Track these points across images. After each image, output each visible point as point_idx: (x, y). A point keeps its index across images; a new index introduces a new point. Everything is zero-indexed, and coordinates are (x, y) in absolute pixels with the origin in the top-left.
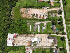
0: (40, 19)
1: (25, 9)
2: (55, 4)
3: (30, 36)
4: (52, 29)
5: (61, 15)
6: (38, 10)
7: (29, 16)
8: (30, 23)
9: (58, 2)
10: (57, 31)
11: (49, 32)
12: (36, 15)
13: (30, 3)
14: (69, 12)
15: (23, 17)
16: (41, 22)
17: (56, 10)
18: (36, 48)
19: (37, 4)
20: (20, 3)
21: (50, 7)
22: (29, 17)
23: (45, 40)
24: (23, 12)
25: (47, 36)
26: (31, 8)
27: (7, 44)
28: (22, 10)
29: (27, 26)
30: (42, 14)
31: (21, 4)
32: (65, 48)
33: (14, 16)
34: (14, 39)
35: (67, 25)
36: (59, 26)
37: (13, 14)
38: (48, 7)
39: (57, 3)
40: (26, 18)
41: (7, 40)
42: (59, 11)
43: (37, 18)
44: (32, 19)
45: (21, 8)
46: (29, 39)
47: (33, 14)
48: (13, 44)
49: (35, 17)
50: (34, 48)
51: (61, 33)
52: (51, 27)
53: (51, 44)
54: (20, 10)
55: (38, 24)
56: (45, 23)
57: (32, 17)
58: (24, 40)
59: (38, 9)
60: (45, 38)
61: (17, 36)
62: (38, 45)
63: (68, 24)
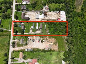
0: (36, 37)
1: (52, 49)
2: (17, 56)
3: (45, 20)
4: (25, 27)
5: (14, 41)
6: (38, 47)
7: (47, 40)
8: (46, 33)
9: (14, 58)
10: (20, 25)
11: (28, 24)
12: (40, 41)
13: (47, 58)
14: (5, 45)
15: (53, 39)
16: (35, 33)
17: (18, 47)
18: (40, 11)
19: (39, 55)
20: (59, 57)
21: (24, 51)
22: (47, 38)
23: (32, 16)
24: (55, 45)
25: (30, 20)
26: (46, 49)
27: (65, 12)
28: (56, 48)
29: (48, 29)
30: (34, 42)
31: (58, 55)
32: (16, 11)
33: (64, 40)
34: (60, 17)
35: (10, 30)
36: (17, 30)
37: (65, 43)
38: (26, 50)
39: (16, 57)
40: (51, 38)
41: (66, 15)
42: (14, 46)
43: (39, 37)
44: (44, 37)
45: (57, 50)
46: (46, 17)
47: (43, 42)
48: (60, 13)
49: (41, 38)
50: (42, 11)
51: (17, 23)
52: (25, 28)
53: (27, 13)
54: (58, 47)
55: (38, 31)
56: (31, 32)
57: (44, 38)
58: (50, 17)
59: (37, 49)
60: (32, 19)
61: (57, 19)
62: (39, 12)
63: (8, 32)
